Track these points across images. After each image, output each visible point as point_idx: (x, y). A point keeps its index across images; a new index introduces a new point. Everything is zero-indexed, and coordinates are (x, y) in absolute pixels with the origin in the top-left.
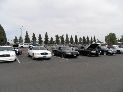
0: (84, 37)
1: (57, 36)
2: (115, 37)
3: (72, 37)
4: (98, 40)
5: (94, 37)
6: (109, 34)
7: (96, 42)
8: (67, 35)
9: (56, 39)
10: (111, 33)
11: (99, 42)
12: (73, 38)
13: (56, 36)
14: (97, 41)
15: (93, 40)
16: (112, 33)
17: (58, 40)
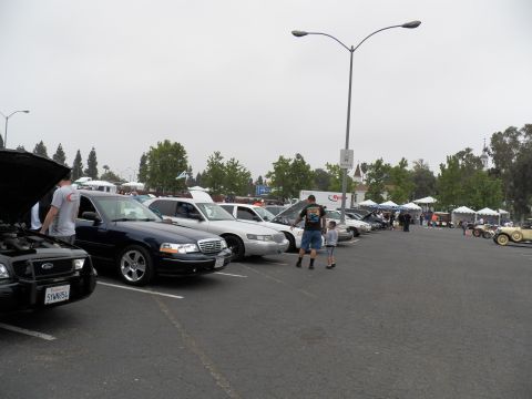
2: (185, 161)
4: (106, 167)
5: (92, 156)
6: (156, 147)
7: (99, 176)
10: (167, 143)
11: (110, 177)
15: (85, 166)
16: (172, 142)
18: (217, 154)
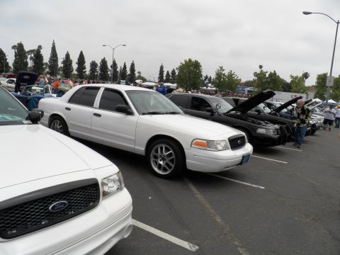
0: (104, 62)
1: (19, 49)
3: (68, 56)
5: (133, 65)
8: (54, 49)
9: (16, 56)
12: (71, 62)
13: (14, 47)
14: (137, 75)
15: (128, 72)
17: (22, 60)
18: (221, 68)
